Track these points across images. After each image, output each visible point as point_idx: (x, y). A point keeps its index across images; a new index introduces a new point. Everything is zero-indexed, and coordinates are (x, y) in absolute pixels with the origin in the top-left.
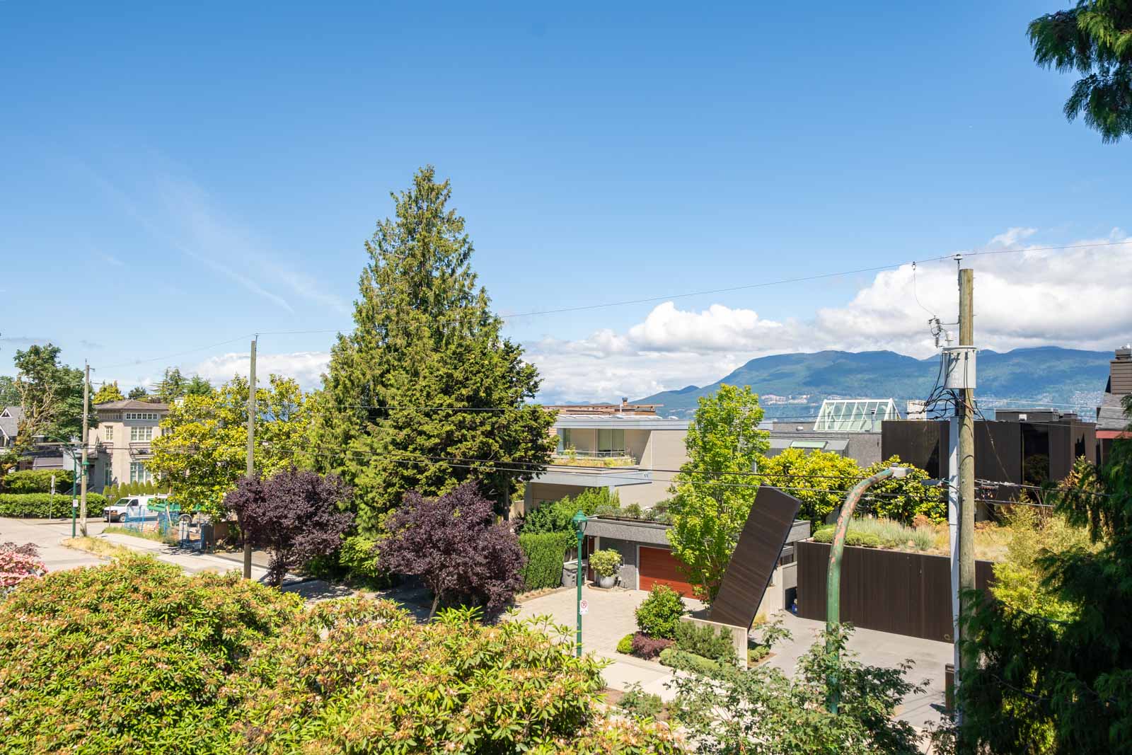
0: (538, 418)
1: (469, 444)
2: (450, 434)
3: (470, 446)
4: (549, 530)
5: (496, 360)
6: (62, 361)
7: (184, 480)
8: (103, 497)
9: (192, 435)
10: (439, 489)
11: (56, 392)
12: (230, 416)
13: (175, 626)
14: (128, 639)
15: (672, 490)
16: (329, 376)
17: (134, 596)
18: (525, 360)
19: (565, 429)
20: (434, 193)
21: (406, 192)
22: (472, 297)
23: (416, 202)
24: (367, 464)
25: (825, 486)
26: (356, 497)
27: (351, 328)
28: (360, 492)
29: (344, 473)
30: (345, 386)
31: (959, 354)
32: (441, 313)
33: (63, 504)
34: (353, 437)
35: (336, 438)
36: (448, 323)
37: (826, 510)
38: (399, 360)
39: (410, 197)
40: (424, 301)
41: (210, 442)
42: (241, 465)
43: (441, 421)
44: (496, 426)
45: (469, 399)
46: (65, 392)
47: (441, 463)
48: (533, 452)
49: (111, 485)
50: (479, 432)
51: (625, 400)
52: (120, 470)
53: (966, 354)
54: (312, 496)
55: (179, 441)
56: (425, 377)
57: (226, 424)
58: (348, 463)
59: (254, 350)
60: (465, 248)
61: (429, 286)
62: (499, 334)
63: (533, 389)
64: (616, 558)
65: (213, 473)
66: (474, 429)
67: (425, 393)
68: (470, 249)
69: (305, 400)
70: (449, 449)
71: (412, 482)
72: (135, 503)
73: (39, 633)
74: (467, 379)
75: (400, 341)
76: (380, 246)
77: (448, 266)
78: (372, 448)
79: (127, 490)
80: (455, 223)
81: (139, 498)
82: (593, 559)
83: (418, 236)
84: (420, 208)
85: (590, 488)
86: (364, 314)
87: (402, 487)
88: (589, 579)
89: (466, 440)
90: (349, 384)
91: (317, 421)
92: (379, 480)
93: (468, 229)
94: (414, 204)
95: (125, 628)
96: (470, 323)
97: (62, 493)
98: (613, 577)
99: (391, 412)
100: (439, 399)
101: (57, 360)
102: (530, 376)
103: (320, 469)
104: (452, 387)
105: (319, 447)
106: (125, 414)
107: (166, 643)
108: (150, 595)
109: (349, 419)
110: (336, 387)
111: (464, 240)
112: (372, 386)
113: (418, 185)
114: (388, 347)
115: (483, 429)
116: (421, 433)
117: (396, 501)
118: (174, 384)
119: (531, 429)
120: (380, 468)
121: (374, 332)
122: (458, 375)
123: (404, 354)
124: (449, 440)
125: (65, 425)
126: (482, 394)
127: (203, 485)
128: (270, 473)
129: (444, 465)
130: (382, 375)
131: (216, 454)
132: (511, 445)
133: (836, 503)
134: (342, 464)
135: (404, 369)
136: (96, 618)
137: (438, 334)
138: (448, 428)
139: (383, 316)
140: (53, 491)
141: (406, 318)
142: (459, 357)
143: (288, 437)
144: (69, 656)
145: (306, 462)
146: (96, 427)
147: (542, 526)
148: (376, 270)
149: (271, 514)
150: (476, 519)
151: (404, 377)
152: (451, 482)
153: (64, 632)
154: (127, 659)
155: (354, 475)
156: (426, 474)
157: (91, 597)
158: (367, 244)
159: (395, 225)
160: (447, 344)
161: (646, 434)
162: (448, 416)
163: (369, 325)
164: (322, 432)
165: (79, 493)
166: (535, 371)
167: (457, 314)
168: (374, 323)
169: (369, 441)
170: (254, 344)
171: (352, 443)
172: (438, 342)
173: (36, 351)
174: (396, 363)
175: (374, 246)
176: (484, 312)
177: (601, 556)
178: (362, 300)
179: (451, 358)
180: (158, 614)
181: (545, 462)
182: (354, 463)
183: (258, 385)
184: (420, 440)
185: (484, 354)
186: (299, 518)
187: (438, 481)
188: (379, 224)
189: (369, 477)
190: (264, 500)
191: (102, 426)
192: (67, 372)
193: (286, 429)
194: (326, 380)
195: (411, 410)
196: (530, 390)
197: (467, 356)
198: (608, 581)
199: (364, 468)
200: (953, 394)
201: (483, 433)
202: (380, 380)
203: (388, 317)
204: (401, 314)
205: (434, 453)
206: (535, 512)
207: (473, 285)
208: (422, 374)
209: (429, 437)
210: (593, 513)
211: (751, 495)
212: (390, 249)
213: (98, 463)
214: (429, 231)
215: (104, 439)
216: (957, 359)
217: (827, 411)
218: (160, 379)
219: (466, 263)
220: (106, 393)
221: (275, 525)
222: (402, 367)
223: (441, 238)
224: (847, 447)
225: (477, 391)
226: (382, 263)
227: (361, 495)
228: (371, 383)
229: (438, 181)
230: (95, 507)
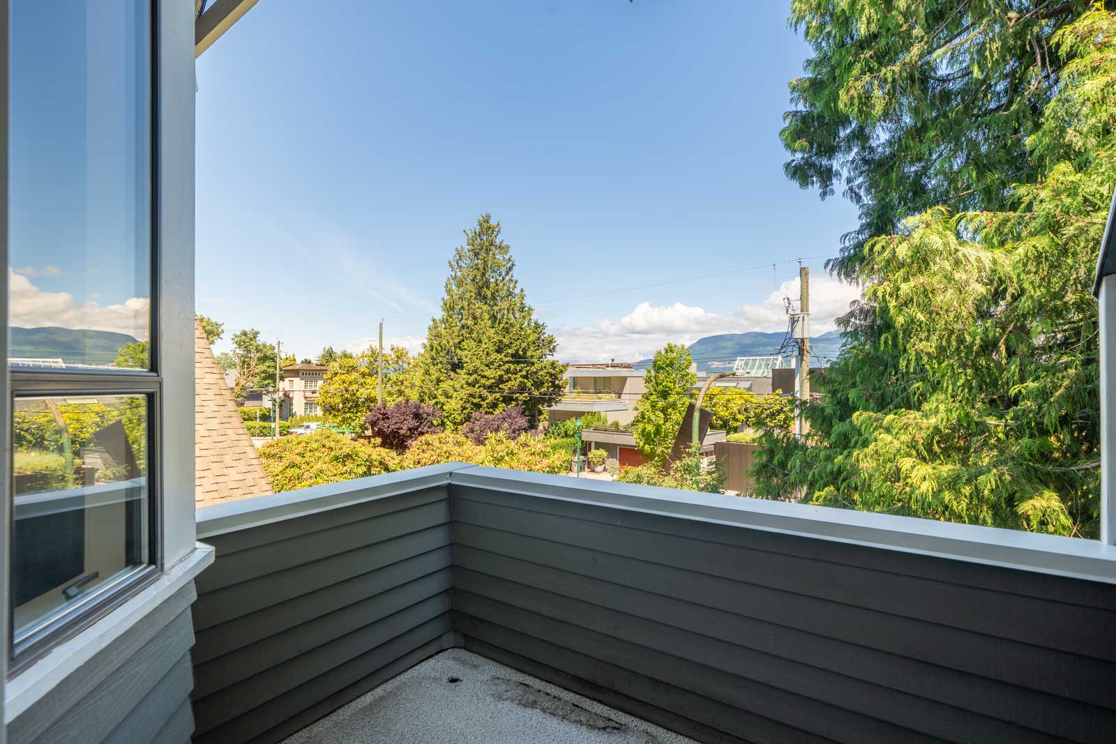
0: (555, 367)
1: (513, 383)
2: (501, 377)
3: (514, 384)
4: (563, 437)
5: (529, 332)
6: (261, 339)
7: (339, 410)
8: (288, 424)
9: (344, 382)
10: (495, 410)
11: (259, 359)
12: (367, 371)
13: (345, 465)
14: (321, 471)
15: (636, 409)
16: (427, 344)
17: (323, 450)
18: (548, 332)
19: (574, 378)
20: (490, 230)
21: (473, 230)
22: (515, 295)
23: (479, 235)
24: (451, 397)
25: (735, 409)
26: (444, 417)
27: (440, 314)
28: (447, 414)
29: (437, 403)
30: (437, 349)
31: (799, 317)
32: (495, 305)
33: (264, 428)
34: (442, 381)
35: (432, 382)
36: (500, 310)
37: (736, 424)
38: (470, 334)
39: (476, 233)
40: (485, 298)
41: (354, 387)
42: (373, 400)
43: (495, 369)
44: (530, 372)
45: (513, 356)
46: (264, 359)
47: (496, 394)
48: (552, 389)
49: (293, 417)
50: (519, 376)
51: (613, 360)
52: (298, 407)
53: (803, 317)
54: (417, 416)
55: (336, 386)
56: (486, 344)
57: (364, 375)
58: (439, 397)
59: (381, 328)
60: (510, 264)
61: (488, 288)
62: (532, 317)
63: (552, 350)
64: (604, 454)
65: (357, 405)
66: (516, 374)
67: (485, 352)
68: (513, 265)
69: (412, 361)
70: (501, 386)
71: (478, 406)
72: (308, 427)
73: (273, 469)
74: (511, 343)
75: (470, 322)
76: (457, 263)
77: (500, 275)
78: (454, 388)
79: (302, 419)
80: (504, 249)
81: (310, 424)
82: (590, 455)
83: (481, 257)
84: (481, 240)
85: (588, 413)
86: (448, 306)
87: (472, 409)
88: (588, 468)
89: (511, 381)
90: (439, 348)
91: (420, 372)
92: (459, 406)
93: (511, 252)
94: (478, 238)
95: (319, 466)
96: (513, 310)
97: (264, 421)
98: (603, 466)
99: (465, 365)
100: (494, 356)
101: (258, 339)
102: (550, 342)
103: (422, 401)
104: (502, 349)
105: (422, 387)
106: (301, 374)
107: (341, 474)
108: (332, 448)
109: (440, 370)
110: (432, 350)
111: (509, 260)
112: (453, 350)
113: (481, 225)
114: (463, 327)
115: (521, 373)
116: (484, 377)
117: (468, 418)
118: (329, 355)
119: (551, 375)
120: (459, 398)
121: (454, 317)
122: (506, 341)
123: (472, 330)
124: (501, 380)
125: (265, 379)
126: (521, 353)
127: (351, 412)
128: (391, 405)
129: (498, 395)
130: (459, 343)
131: (358, 394)
132: (538, 385)
133: (743, 420)
134: (435, 397)
135: (473, 339)
136: (304, 460)
137: (493, 318)
138: (500, 373)
139: (459, 307)
140: (258, 420)
141: (473, 307)
142: (507, 330)
143: (402, 383)
144: (290, 480)
145: (414, 396)
146: (283, 381)
147: (558, 435)
148: (455, 278)
149: (393, 427)
150: (517, 427)
151: (473, 344)
152: (502, 406)
153: (287, 467)
154: (321, 481)
155: (443, 404)
156: (487, 401)
157: (300, 449)
158: (449, 262)
159: (466, 250)
160: (499, 324)
161: (624, 379)
162: (500, 366)
163: (451, 312)
164: (423, 378)
165: (275, 421)
166: (553, 339)
167: (505, 305)
168: (454, 311)
169: (452, 384)
170: (381, 324)
171: (441, 385)
172: (494, 322)
173: (245, 334)
174: (468, 335)
175: (454, 263)
176: (522, 304)
177: (595, 454)
178: (446, 297)
179: (501, 331)
180: (337, 458)
181: (560, 395)
182: (443, 397)
183: (384, 352)
184: (483, 381)
185: (522, 329)
186: (410, 429)
187: (494, 405)
188: (457, 250)
189: (453, 405)
190: (388, 418)
191: (286, 380)
192: (265, 346)
193: (401, 379)
194: (425, 347)
195: (478, 363)
196: (550, 351)
197: (511, 329)
198: (599, 468)
199: (449, 400)
200: (797, 342)
201: (521, 376)
202: (459, 346)
203: (463, 308)
204: (471, 305)
205: (490, 388)
206: (554, 426)
207: (515, 287)
208: (484, 341)
209: (488, 379)
210: (590, 427)
211: (683, 411)
212: (463, 265)
213: (285, 403)
214: (487, 254)
215: (287, 389)
216: (798, 321)
217: (740, 364)
218: (320, 353)
219: (510, 273)
220: (288, 361)
221: (395, 434)
222: (471, 338)
223: (495, 258)
224: (751, 386)
225: (517, 351)
226: (459, 274)
227: (447, 416)
228: (453, 348)
229: (493, 223)
230: (283, 430)
